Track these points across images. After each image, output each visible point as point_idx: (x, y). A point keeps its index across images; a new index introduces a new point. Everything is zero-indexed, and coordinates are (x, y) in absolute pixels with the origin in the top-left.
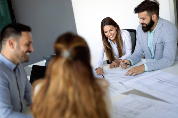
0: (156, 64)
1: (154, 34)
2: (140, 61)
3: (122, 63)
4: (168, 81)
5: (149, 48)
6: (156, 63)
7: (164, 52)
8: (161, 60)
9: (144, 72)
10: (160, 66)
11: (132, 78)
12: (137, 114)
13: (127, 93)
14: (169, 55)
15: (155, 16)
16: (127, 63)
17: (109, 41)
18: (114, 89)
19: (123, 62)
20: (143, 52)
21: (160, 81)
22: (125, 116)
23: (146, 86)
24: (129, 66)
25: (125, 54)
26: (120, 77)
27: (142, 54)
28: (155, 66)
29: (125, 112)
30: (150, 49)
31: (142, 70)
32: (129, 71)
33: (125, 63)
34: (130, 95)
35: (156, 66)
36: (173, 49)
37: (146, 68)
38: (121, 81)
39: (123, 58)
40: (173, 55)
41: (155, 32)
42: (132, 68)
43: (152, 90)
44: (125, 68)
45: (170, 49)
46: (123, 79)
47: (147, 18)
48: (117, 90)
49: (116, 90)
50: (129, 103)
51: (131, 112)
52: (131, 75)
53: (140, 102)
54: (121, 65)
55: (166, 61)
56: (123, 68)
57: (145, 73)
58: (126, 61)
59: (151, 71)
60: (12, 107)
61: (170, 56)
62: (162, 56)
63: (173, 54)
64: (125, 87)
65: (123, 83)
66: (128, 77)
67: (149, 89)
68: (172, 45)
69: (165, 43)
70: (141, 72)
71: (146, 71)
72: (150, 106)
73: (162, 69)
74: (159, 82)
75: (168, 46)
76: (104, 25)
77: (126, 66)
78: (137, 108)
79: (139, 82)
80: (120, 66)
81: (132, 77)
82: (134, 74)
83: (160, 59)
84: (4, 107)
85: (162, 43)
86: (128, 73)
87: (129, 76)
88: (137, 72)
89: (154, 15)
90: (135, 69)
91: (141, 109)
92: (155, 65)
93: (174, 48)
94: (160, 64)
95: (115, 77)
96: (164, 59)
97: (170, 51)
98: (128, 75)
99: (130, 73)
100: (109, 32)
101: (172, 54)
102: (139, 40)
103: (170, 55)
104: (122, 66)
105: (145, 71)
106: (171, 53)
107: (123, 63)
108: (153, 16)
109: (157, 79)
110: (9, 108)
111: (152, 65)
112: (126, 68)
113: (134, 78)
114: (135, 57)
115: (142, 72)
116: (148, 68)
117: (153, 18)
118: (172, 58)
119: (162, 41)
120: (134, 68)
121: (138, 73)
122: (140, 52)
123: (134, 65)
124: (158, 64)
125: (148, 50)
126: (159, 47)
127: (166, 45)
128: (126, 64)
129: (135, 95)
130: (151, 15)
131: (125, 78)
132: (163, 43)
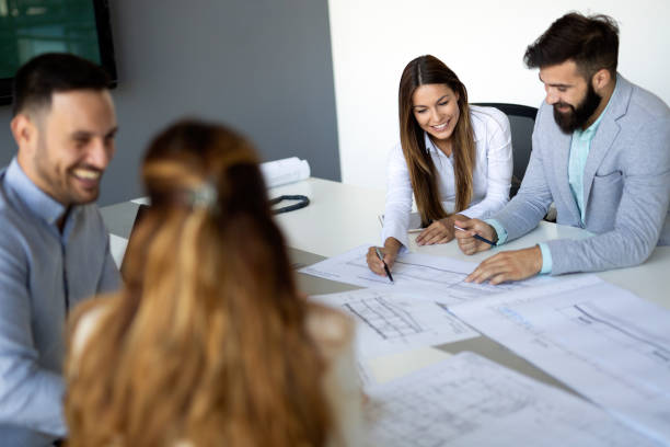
0: (584, 249)
1: (591, 138)
2: (536, 228)
3: (461, 233)
4: (612, 322)
5: (570, 185)
6: (586, 246)
7: (619, 209)
8: (605, 236)
9: (538, 274)
10: (597, 260)
11: (489, 294)
12: (467, 427)
13: (452, 348)
14: (636, 222)
15: (604, 74)
16: (480, 234)
17: (428, 144)
18: (411, 326)
19: (466, 229)
20: (551, 198)
21: (586, 318)
22: (424, 429)
23: (528, 327)
24: (486, 245)
25: (483, 197)
26: (445, 283)
27: (545, 205)
28: (579, 257)
29: (426, 416)
30: (575, 190)
31: (531, 269)
32: (483, 264)
33: (473, 234)
34: (464, 354)
35: (585, 259)
36: (653, 201)
37: (547, 263)
38: (444, 300)
39: (473, 212)
40: (651, 224)
41: (596, 129)
42: (495, 253)
43: (546, 346)
44: (472, 251)
45: (643, 201)
46: (453, 291)
47: (574, 84)
48: (421, 330)
49: (418, 330)
50: (453, 385)
51: (449, 417)
52: (488, 280)
53: (489, 387)
54: (459, 239)
55: (624, 242)
56: (465, 251)
57: (541, 280)
58: (478, 227)
59: (564, 274)
60: (35, 353)
61: (638, 228)
62: (614, 222)
63: (652, 219)
64: (451, 324)
65: (451, 310)
66: (476, 285)
67: (537, 341)
68: (651, 186)
69: (626, 177)
70: (524, 275)
71: (547, 274)
72: (520, 405)
73: (606, 270)
74: (581, 318)
75: (636, 188)
76: (417, 85)
77: (477, 246)
78: (472, 407)
79: (509, 311)
80: (455, 242)
81: (489, 288)
82: (499, 279)
83: (605, 232)
84: (9, 353)
85: (619, 174)
86: (478, 273)
87: (480, 283)
88: (510, 273)
89: (602, 71)
90: (506, 259)
91: (485, 411)
92: (581, 254)
93: (657, 199)
94: (601, 254)
95: (430, 280)
96: (617, 237)
97: (643, 209)
98: (477, 281)
99: (486, 275)
100: (433, 109)
101: (648, 220)
102: (539, 151)
103: (640, 222)
104: (460, 244)
105: (543, 271)
106: (645, 217)
107: (468, 232)
108: (596, 76)
109: (576, 307)
110: (25, 356)
111: (571, 250)
112: (474, 253)
113: (494, 293)
114: (516, 214)
115: (530, 274)
116: (554, 263)
117: (595, 82)
118: (648, 233)
119: (619, 168)
120: (501, 256)
121: (513, 277)
122: (538, 197)
123: (506, 242)
124: (592, 252)
125: (569, 194)
126: (604, 189)
127: (629, 184)
128: (477, 237)
129: (481, 359)
130: (592, 72)
131: (462, 288)
132: (621, 173)
